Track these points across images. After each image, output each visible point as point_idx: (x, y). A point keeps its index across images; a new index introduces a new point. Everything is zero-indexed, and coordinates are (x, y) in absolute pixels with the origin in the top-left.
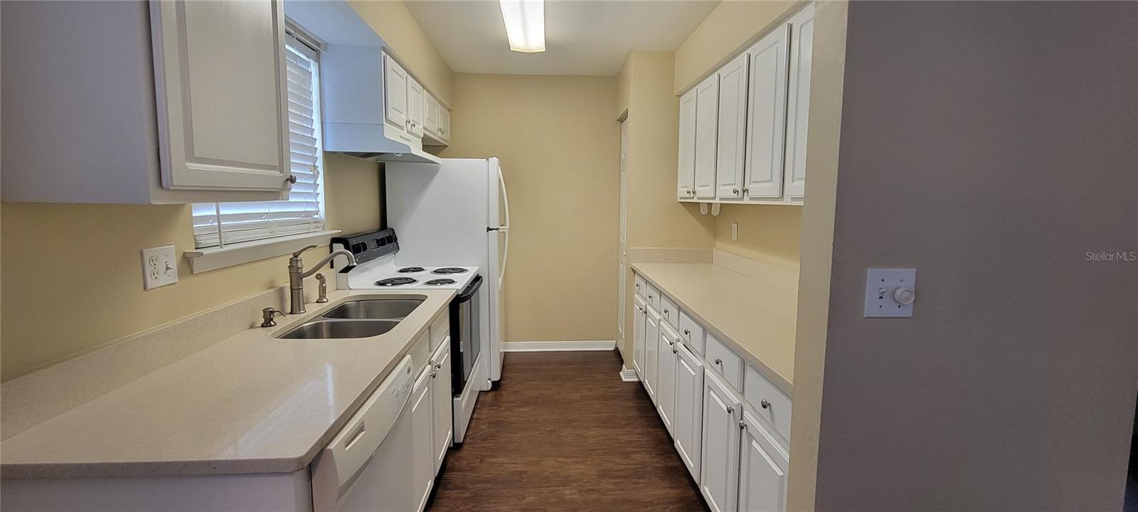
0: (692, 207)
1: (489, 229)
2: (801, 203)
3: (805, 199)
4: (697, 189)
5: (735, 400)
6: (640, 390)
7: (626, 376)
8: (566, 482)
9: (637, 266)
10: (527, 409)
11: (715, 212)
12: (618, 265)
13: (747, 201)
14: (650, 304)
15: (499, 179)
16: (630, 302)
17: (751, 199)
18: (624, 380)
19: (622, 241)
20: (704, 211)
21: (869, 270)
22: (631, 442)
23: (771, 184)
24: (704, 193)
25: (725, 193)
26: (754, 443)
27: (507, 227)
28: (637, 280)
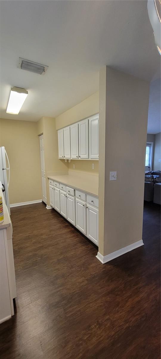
0: (63, 160)
1: (3, 169)
2: (98, 160)
3: (99, 159)
4: (65, 156)
5: (84, 203)
6: (53, 210)
7: (48, 208)
8: (42, 235)
9: (49, 177)
10: (22, 221)
11: (69, 161)
12: (41, 178)
13: (80, 159)
14: (55, 187)
15: (5, 153)
16: (48, 188)
17: (81, 158)
18: (48, 209)
19: (42, 171)
20: (66, 161)
21: (110, 172)
22: (55, 222)
23: (86, 155)
24: (67, 156)
25: (74, 157)
26: (90, 210)
27: (9, 168)
28: (50, 181)
